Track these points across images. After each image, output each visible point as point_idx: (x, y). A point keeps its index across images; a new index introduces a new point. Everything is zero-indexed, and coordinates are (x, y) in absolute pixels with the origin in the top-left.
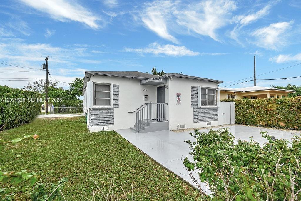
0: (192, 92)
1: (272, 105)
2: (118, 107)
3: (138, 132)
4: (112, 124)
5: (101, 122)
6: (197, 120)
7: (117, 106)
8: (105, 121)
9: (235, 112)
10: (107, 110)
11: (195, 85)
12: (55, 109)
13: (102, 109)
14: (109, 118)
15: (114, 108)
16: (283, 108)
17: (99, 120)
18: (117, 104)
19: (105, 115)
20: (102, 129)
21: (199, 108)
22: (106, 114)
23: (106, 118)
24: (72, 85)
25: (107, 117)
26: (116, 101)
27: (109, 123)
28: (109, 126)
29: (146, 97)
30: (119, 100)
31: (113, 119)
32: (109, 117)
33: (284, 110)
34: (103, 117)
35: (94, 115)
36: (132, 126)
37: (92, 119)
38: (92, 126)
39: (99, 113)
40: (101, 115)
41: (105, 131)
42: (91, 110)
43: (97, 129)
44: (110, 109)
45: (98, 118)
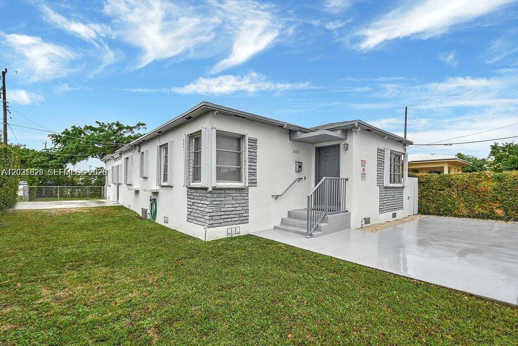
0: (379, 159)
1: (486, 182)
2: (255, 185)
3: (311, 235)
4: (245, 220)
5: (227, 216)
6: (383, 210)
7: (253, 183)
8: (234, 216)
9: (419, 194)
10: (238, 192)
11: (382, 145)
12: (31, 189)
13: (229, 189)
14: (241, 208)
15: (250, 188)
16: (504, 188)
17: (223, 213)
18: (254, 178)
19: (234, 202)
20: (229, 231)
21: (386, 188)
22: (236, 200)
23: (237, 209)
24: (57, 139)
25: (238, 205)
26: (253, 173)
27: (241, 219)
28: (241, 226)
29: (300, 167)
30: (258, 171)
31: (247, 211)
32: (241, 205)
33: (506, 190)
34: (231, 206)
35: (215, 203)
36: (278, 223)
37: (211, 211)
38: (211, 226)
39: (223, 199)
40: (228, 203)
41: (233, 236)
42: (210, 192)
43: (220, 233)
44: (242, 189)
45: (222, 210)
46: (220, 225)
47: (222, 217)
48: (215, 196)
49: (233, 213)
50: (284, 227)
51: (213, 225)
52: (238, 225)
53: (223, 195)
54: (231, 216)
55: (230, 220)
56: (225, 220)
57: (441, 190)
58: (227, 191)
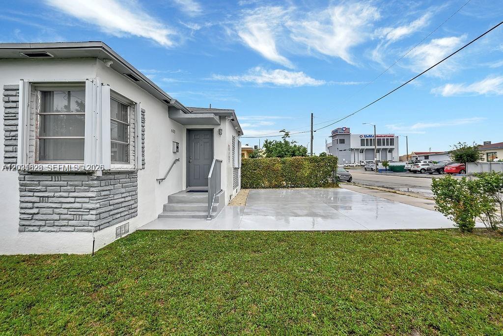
0: (233, 145)
1: (278, 164)
4: (134, 213)
5: (116, 211)
6: (234, 187)
7: (143, 164)
8: (124, 209)
10: (127, 176)
13: (119, 173)
15: (139, 171)
16: (286, 168)
17: (112, 207)
18: (143, 158)
20: (119, 231)
21: (235, 169)
22: (125, 187)
23: (126, 199)
25: (128, 194)
27: (130, 211)
28: (130, 221)
29: (178, 147)
30: (145, 150)
31: (136, 201)
34: (120, 196)
35: (103, 193)
36: (160, 211)
37: (98, 205)
38: (99, 228)
39: (112, 187)
40: (117, 192)
41: (123, 236)
42: (98, 178)
43: (108, 236)
44: (132, 172)
45: (111, 202)
46: (109, 224)
47: (111, 213)
48: (103, 183)
49: (124, 205)
50: (167, 214)
51: (101, 227)
52: (127, 221)
53: (112, 182)
54: (121, 210)
55: (119, 216)
56: (115, 217)
57: (254, 170)
58: (116, 176)
